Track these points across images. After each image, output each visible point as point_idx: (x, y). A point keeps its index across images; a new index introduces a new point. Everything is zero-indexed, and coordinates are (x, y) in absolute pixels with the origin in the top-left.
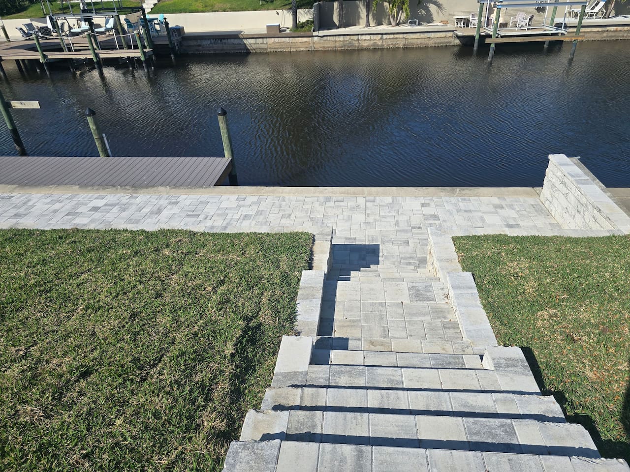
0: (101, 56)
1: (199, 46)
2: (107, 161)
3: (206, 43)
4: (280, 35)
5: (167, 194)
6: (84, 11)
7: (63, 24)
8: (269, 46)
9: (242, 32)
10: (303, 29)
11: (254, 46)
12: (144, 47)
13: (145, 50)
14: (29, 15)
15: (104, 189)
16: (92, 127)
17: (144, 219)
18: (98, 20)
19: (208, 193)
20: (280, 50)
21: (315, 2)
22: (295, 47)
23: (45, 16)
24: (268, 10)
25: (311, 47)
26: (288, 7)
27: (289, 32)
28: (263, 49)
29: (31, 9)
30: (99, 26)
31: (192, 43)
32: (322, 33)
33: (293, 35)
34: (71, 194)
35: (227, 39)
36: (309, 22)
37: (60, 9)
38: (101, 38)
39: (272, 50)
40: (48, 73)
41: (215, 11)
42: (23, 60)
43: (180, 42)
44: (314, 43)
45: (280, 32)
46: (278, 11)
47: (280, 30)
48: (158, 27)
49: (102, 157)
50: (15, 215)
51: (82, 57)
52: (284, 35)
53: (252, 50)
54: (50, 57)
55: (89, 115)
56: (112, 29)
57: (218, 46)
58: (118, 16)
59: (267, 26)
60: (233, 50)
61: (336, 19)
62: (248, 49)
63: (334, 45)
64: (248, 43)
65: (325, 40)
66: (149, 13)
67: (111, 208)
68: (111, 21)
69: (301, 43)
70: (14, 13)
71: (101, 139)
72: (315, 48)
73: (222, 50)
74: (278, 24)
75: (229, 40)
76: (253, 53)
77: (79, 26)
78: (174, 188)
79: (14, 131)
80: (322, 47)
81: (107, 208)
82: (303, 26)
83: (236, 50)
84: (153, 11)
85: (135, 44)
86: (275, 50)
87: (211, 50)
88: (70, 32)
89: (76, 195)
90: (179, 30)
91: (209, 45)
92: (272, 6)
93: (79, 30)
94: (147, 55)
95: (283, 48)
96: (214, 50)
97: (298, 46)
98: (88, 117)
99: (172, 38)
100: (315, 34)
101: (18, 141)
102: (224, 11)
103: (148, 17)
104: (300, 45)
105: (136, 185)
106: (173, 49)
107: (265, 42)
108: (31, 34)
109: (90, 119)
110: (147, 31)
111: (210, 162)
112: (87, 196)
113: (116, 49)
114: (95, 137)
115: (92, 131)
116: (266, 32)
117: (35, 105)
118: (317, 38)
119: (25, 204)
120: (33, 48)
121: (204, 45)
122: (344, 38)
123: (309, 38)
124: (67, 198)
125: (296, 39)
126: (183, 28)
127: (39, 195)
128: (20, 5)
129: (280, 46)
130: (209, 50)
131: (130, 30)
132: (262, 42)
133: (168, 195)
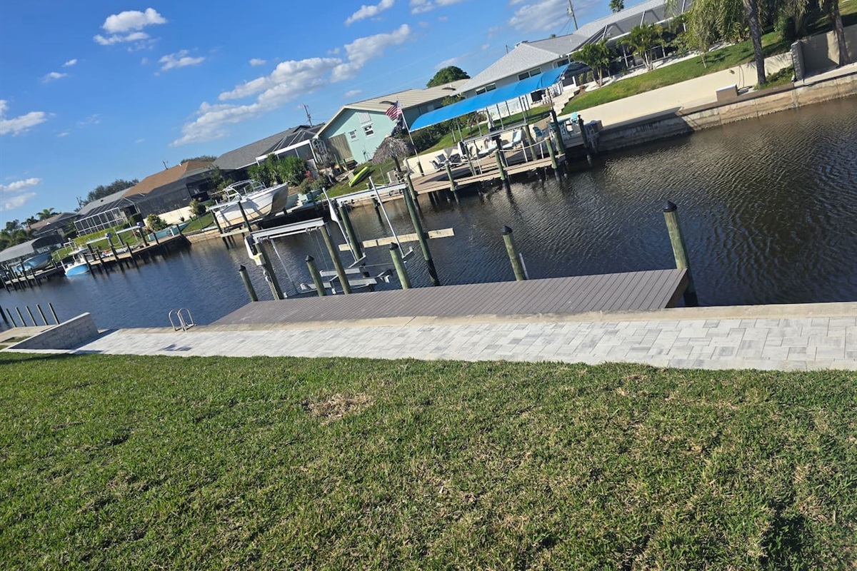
0: (510, 173)
1: (622, 138)
2: (525, 285)
3: (629, 132)
4: (740, 98)
5: (601, 321)
6: (492, 130)
7: (471, 148)
8: (723, 117)
9: (680, 108)
10: (777, 82)
11: (699, 122)
12: (556, 153)
13: (556, 157)
14: (441, 147)
15: (524, 317)
16: (509, 246)
17: (575, 354)
18: (506, 136)
19: (658, 318)
20: (740, 118)
21: (794, 41)
22: (765, 108)
23: (455, 144)
24: (717, 71)
25: (793, 103)
26: (749, 59)
27: (753, 91)
28: (714, 122)
29: (442, 140)
30: (506, 142)
31: (612, 137)
32: (809, 80)
33: (759, 94)
34: (488, 325)
35: (659, 121)
36: (786, 70)
37: (469, 134)
38: (508, 155)
39: (728, 121)
40: (457, 200)
41: (641, 92)
42: (435, 192)
43: (598, 139)
44: (797, 97)
45: (738, 94)
46: (732, 69)
47: (738, 91)
48: (570, 128)
49: (518, 280)
50: (436, 348)
51: (489, 178)
52: (745, 98)
53: (696, 127)
54: (459, 184)
55: (505, 234)
56: (520, 142)
57: (648, 133)
58: (527, 126)
59: (717, 92)
60: (667, 133)
61: (834, 55)
62: (691, 128)
63: (836, 91)
64: (689, 120)
65: (818, 89)
66: (559, 115)
67: (534, 340)
68: (519, 132)
69: (776, 101)
70: (428, 148)
71: (518, 259)
72: (799, 103)
73: (652, 137)
74: (734, 85)
75: (662, 122)
76: (698, 131)
77: (487, 147)
78: (609, 313)
79: (430, 262)
80: (813, 100)
81: (529, 339)
82: (775, 78)
83: (672, 132)
84: (564, 112)
85: (545, 152)
86: (732, 120)
87: (638, 139)
88: (478, 155)
89: (494, 325)
90: (596, 125)
91: (635, 134)
92: (723, 64)
93: (487, 151)
94: (559, 161)
95: (745, 115)
96: (642, 138)
97: (769, 107)
98: (504, 236)
99: (587, 136)
100: (797, 84)
101: (433, 273)
102: (654, 88)
103: (559, 119)
104: (774, 105)
105: (561, 311)
106: (589, 148)
107: (716, 113)
108: (443, 165)
109: (506, 238)
110: (559, 136)
111: (655, 277)
112: (506, 325)
113: (525, 162)
114: (512, 258)
115: (508, 251)
116: (716, 100)
117: (449, 232)
118: (802, 88)
119: (444, 336)
120: (444, 178)
121: (628, 136)
122: (852, 78)
123: (788, 92)
124: (485, 329)
125: (766, 97)
126: (600, 121)
127: (457, 327)
128: (433, 139)
129: (741, 113)
130: (635, 141)
131: (540, 138)
132: (710, 114)
133: (602, 323)
